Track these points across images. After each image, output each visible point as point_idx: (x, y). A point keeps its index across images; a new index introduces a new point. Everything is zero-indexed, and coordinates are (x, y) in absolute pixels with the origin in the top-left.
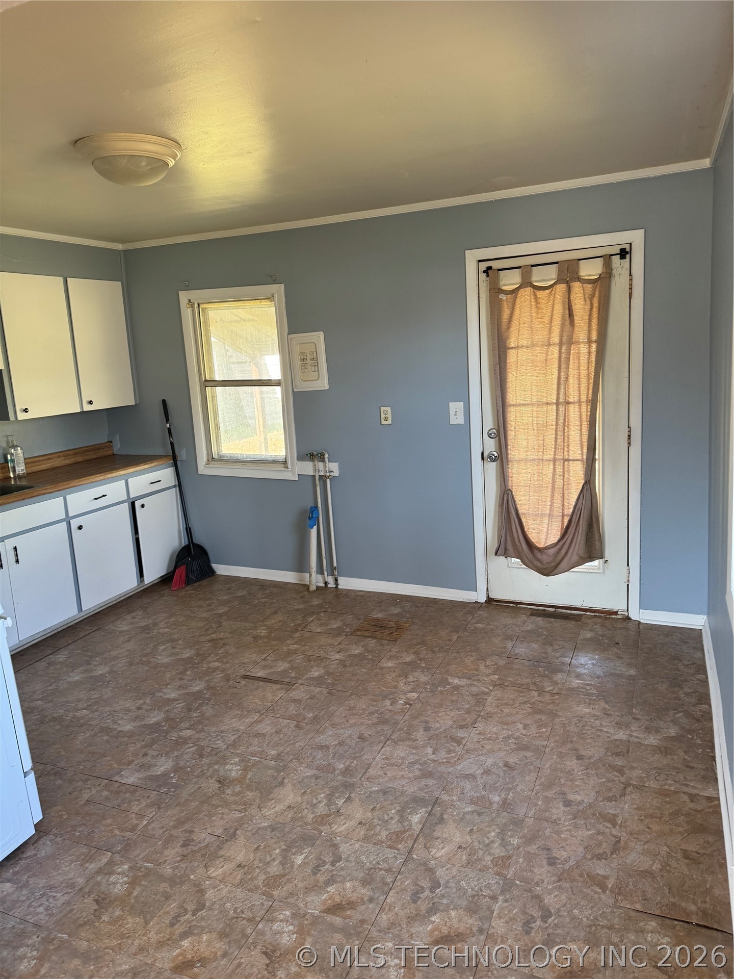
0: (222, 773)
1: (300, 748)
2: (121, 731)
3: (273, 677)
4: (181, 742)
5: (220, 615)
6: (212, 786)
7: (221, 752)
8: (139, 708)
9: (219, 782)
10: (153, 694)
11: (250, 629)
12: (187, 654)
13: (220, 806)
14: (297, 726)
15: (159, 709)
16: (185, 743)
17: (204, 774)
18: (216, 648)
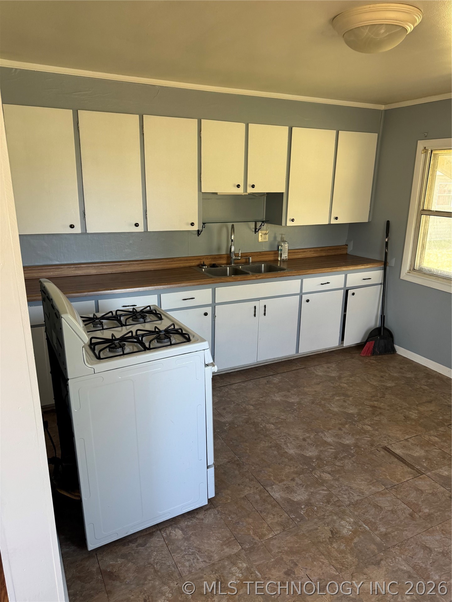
0: (337, 525)
1: (405, 538)
2: (286, 452)
3: (408, 460)
4: (320, 482)
5: (387, 388)
6: (325, 533)
7: (343, 506)
8: (304, 440)
9: (332, 532)
10: (317, 432)
11: (405, 409)
12: (352, 410)
13: (324, 555)
14: (411, 515)
15: (317, 446)
16: (322, 484)
17: (324, 519)
18: (373, 414)
